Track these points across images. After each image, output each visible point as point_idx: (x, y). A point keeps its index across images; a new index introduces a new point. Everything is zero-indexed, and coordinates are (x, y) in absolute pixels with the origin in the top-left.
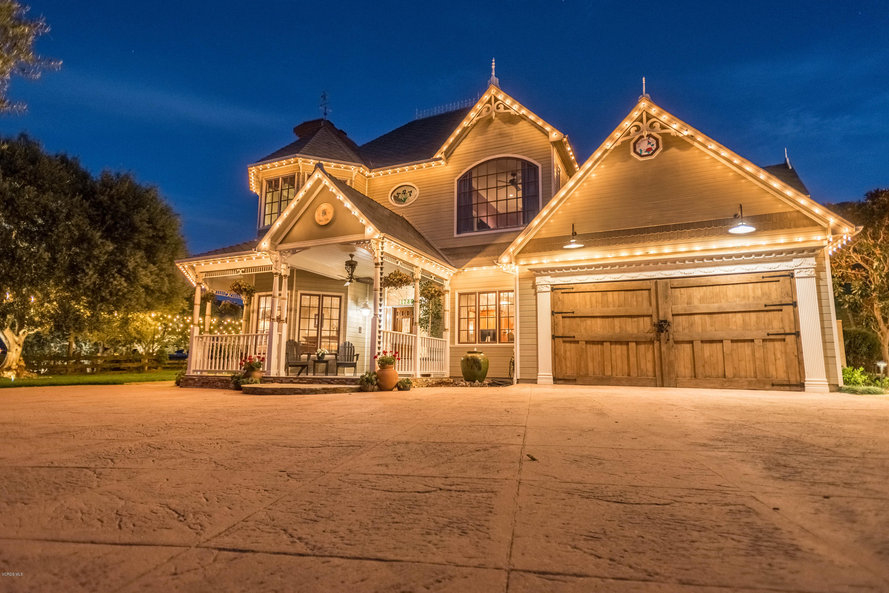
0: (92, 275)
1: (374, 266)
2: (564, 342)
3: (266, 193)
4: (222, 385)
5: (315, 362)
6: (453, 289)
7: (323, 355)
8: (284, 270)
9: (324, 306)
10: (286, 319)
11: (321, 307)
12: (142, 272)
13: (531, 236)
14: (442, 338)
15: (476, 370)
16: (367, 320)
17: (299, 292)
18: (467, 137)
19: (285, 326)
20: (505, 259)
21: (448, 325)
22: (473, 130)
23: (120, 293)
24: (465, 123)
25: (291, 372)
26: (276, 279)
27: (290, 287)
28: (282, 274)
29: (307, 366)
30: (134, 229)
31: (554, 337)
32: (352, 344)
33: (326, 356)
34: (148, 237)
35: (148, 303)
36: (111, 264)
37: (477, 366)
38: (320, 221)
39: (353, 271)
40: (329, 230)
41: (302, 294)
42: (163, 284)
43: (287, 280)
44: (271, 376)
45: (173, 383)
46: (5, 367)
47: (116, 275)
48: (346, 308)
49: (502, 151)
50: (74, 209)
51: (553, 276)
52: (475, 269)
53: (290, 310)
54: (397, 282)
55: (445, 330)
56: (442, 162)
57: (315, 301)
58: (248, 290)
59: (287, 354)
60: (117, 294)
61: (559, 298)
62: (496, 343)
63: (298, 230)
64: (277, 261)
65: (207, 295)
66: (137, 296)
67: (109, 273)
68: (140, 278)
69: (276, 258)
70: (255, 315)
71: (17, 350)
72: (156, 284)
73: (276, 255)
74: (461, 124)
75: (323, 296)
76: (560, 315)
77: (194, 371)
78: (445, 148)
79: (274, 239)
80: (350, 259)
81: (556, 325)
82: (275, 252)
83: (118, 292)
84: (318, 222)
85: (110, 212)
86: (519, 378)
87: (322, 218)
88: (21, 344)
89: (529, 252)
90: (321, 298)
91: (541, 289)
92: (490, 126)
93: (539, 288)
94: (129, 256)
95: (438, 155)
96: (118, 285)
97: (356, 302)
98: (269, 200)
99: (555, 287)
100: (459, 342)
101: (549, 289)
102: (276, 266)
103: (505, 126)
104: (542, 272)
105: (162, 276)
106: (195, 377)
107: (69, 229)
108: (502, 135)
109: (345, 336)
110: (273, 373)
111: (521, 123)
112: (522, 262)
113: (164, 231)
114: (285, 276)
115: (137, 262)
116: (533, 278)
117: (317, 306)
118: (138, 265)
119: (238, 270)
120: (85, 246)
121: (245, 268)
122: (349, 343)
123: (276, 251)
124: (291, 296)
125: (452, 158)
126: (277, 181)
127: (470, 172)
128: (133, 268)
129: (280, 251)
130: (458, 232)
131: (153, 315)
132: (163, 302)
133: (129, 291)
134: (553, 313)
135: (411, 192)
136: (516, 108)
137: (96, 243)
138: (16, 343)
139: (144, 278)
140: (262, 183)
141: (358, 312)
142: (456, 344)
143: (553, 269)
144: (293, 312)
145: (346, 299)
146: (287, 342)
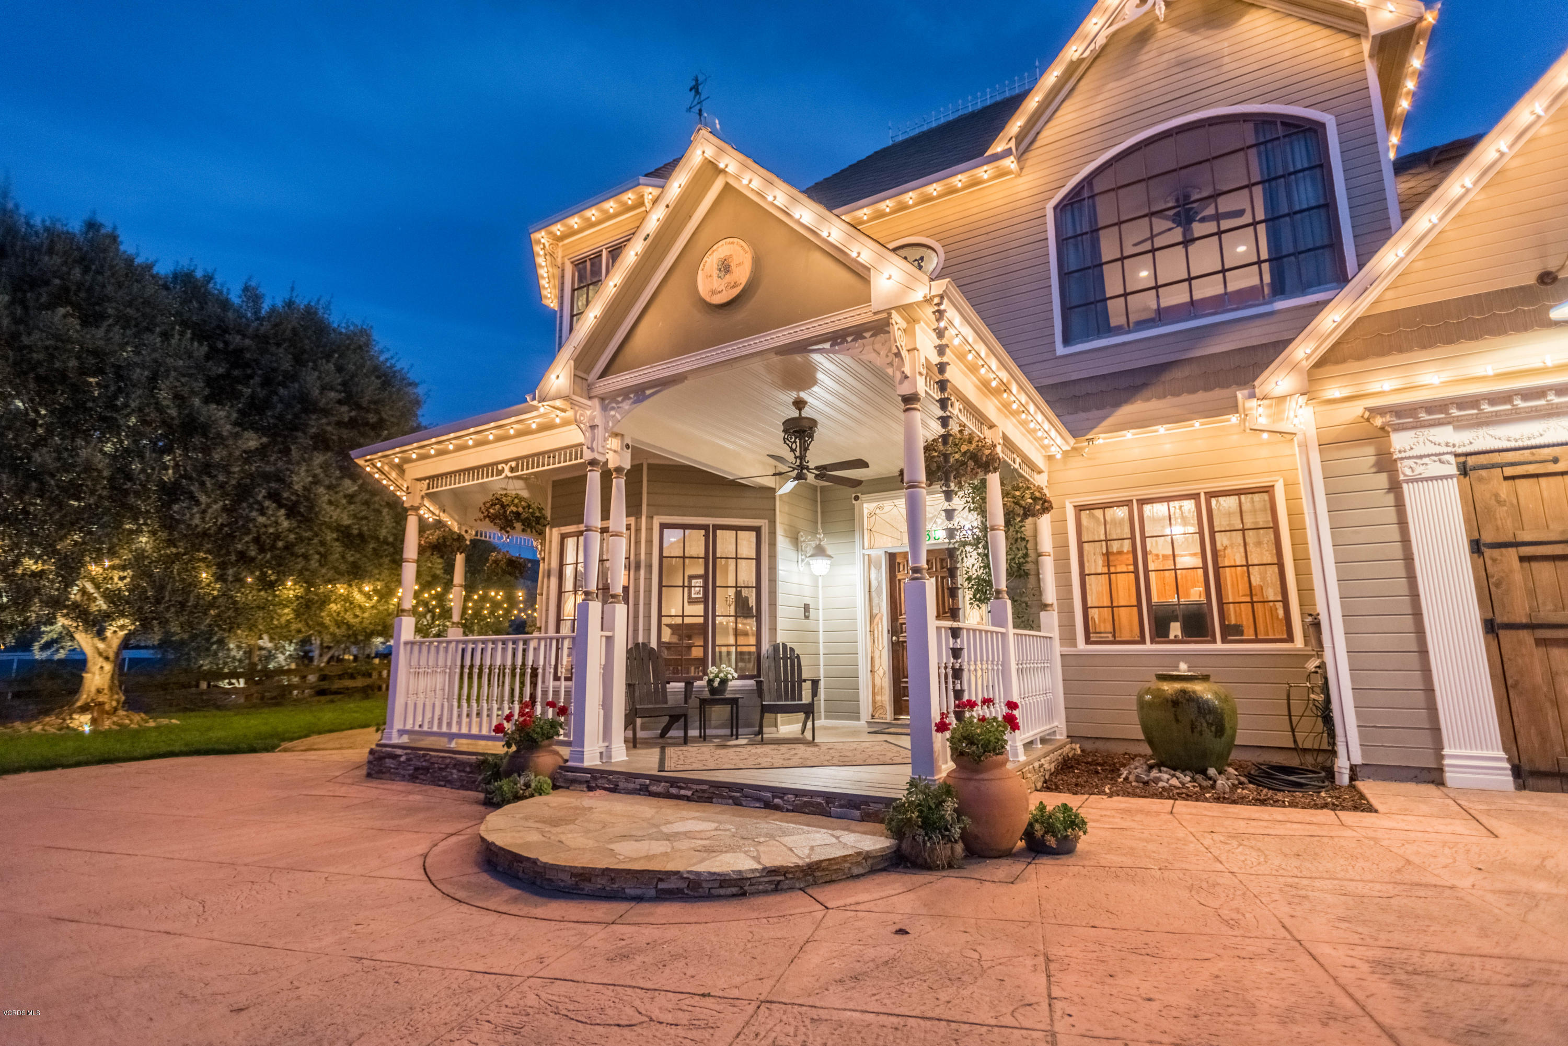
0: (209, 506)
1: (902, 406)
2: (1540, 642)
3: (573, 290)
4: (461, 780)
5: (704, 702)
6: (1061, 497)
7: (724, 682)
8: (614, 454)
9: (718, 555)
10: (626, 589)
11: (710, 559)
13: (1363, 306)
14: (1038, 628)
15: (1208, 734)
16: (820, 585)
17: (657, 521)
18: (1076, 93)
19: (621, 610)
21: (1050, 594)
22: (1092, 71)
23: (280, 544)
24: (1074, 51)
25: (643, 728)
26: (594, 478)
27: (633, 509)
28: (611, 465)
29: (685, 716)
30: (308, 406)
31: (1491, 627)
32: (792, 650)
33: (730, 683)
34: (339, 424)
35: (351, 565)
36: (259, 481)
37: (1210, 725)
38: (714, 292)
39: (804, 448)
40: (741, 315)
41: (663, 526)
43: (622, 481)
44: (587, 764)
46: (79, 704)
47: (267, 503)
48: (773, 557)
49: (1189, 107)
50: (170, 361)
51: (1460, 425)
52: (1129, 435)
53: (633, 565)
54: (964, 464)
55: (1045, 607)
56: (1010, 163)
57: (696, 544)
58: (524, 515)
59: (630, 687)
60: (273, 547)
61: (1496, 496)
62: (1214, 641)
63: (651, 331)
64: (593, 427)
65: (444, 538)
66: (322, 550)
67: (251, 500)
68: (321, 509)
69: (592, 418)
70: (554, 581)
71: (102, 668)
72: (364, 522)
73: (592, 411)
74: (1061, 55)
75: (717, 527)
76: (1512, 551)
77: (402, 732)
78: (1018, 124)
79: (583, 363)
80: (795, 414)
81: (1497, 585)
82: (589, 403)
83: (275, 541)
84: (708, 299)
85: (260, 372)
86: (1357, 759)
87: (717, 284)
88: (112, 655)
89: (1360, 358)
90: (710, 532)
91: (1419, 470)
92: (1146, 49)
93: (1405, 469)
94: (298, 463)
95: (998, 147)
96: (270, 525)
97: (795, 541)
99: (1471, 461)
100: (1088, 641)
101: (1453, 470)
102: (593, 440)
103: (1194, 38)
104: (1423, 416)
105: (377, 506)
106: (399, 752)
107: (157, 403)
108: (1185, 64)
109: (773, 629)
110: (591, 760)
111: (1246, 19)
112: (1334, 390)
113: (377, 412)
114: (619, 470)
115: (315, 476)
116: (1380, 437)
117: (702, 554)
118: (316, 482)
119: (500, 467)
120: (197, 440)
121: (516, 459)
122: (785, 646)
123: (590, 398)
124: (638, 530)
125: (1034, 156)
126: (596, 258)
127: (1089, 180)
128: (305, 488)
129: (602, 399)
130: (1067, 341)
131: (367, 588)
132: (386, 560)
133: (300, 539)
134: (1476, 547)
135: (922, 259)
137: (219, 435)
138: (100, 654)
139: (330, 509)
140: (563, 270)
141: (802, 567)
142: (1081, 645)
143: (1463, 403)
144: (642, 572)
145: (773, 533)
146: (629, 652)
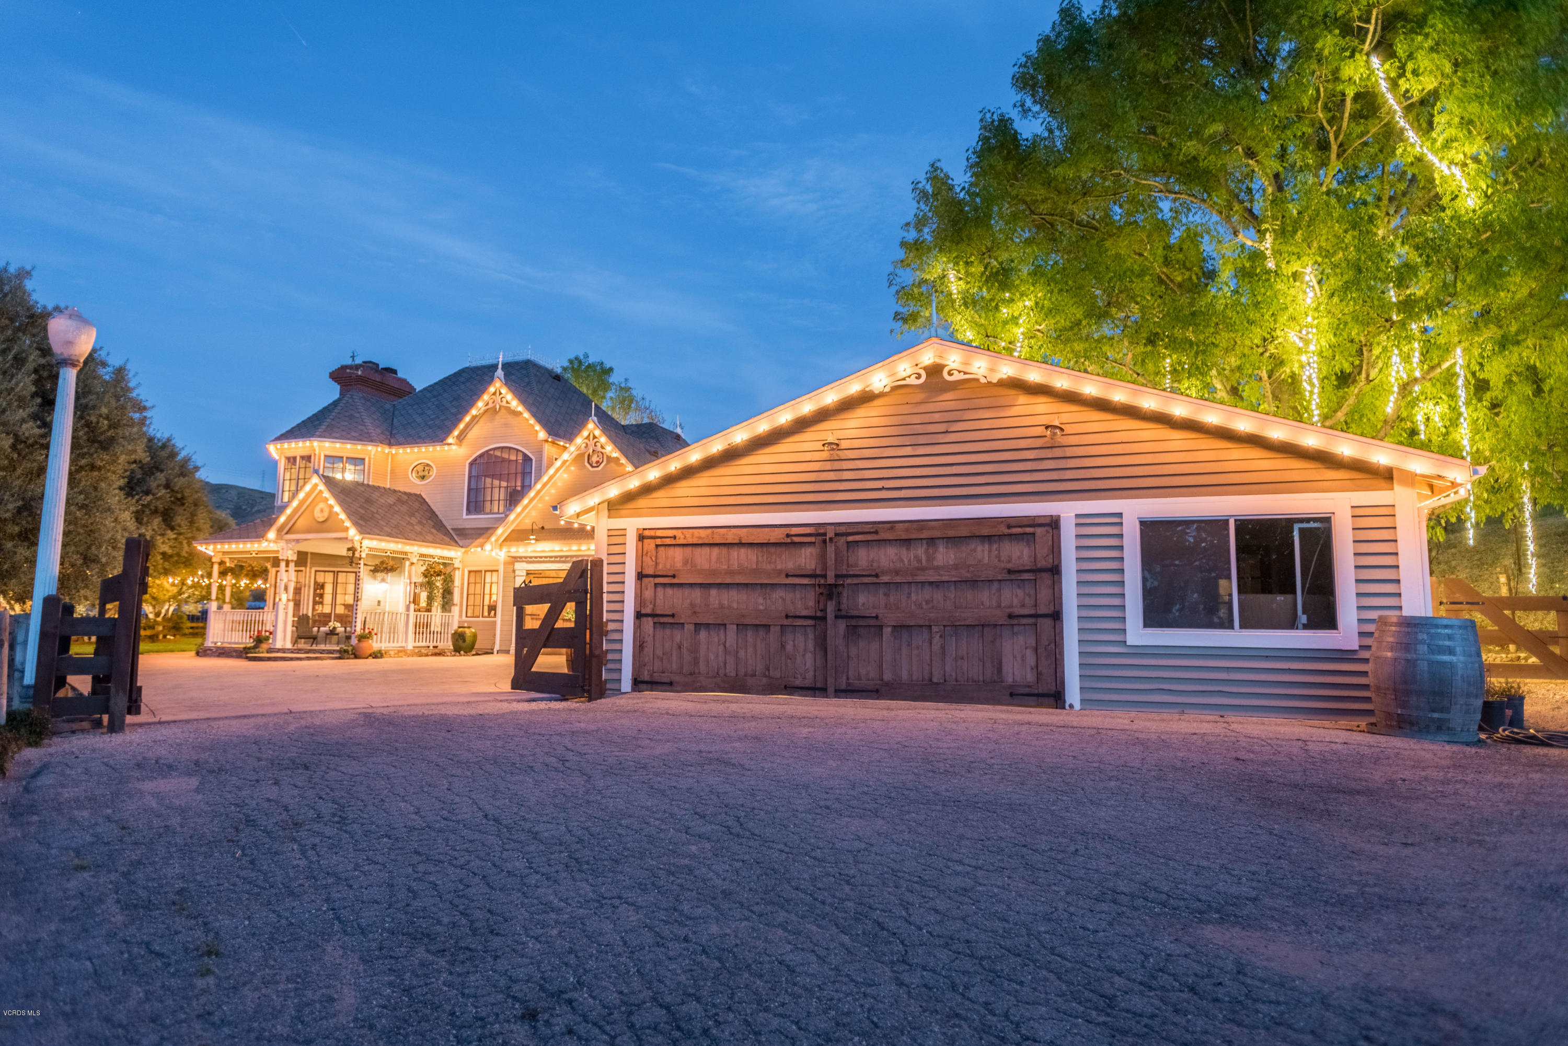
3: (285, 468)
4: (236, 655)
5: (327, 634)
6: (464, 567)
7: (335, 628)
8: (291, 555)
12: (159, 539)
13: (510, 526)
14: (450, 613)
15: (461, 642)
17: (314, 570)
18: (477, 424)
19: (291, 605)
20: (488, 547)
21: (456, 600)
22: (481, 418)
24: (474, 412)
26: (282, 561)
28: (289, 557)
29: (317, 638)
33: (338, 629)
35: (165, 569)
37: (461, 639)
38: (318, 517)
40: (325, 526)
41: (316, 571)
42: (181, 549)
43: (294, 562)
44: (277, 647)
45: (193, 653)
49: (505, 441)
51: (526, 562)
55: (454, 605)
56: (454, 446)
63: (301, 523)
64: (283, 548)
69: (283, 545)
73: (283, 543)
77: (212, 641)
78: (456, 433)
79: (280, 530)
84: (317, 519)
86: (498, 649)
87: (320, 515)
89: (507, 542)
90: (336, 574)
92: (495, 417)
93: (517, 573)
95: (450, 440)
98: (288, 476)
99: (529, 572)
100: (467, 617)
101: (524, 574)
102: (283, 552)
103: (506, 419)
104: (518, 559)
108: (506, 425)
110: (279, 645)
111: (518, 418)
112: (505, 550)
114: (292, 558)
116: (513, 564)
117: (332, 581)
121: (257, 551)
123: (282, 539)
125: (465, 442)
126: (295, 458)
127: (480, 457)
129: (287, 540)
130: (469, 514)
135: (430, 469)
136: (515, 404)
142: (464, 618)
143: (526, 557)
144: (307, 588)
